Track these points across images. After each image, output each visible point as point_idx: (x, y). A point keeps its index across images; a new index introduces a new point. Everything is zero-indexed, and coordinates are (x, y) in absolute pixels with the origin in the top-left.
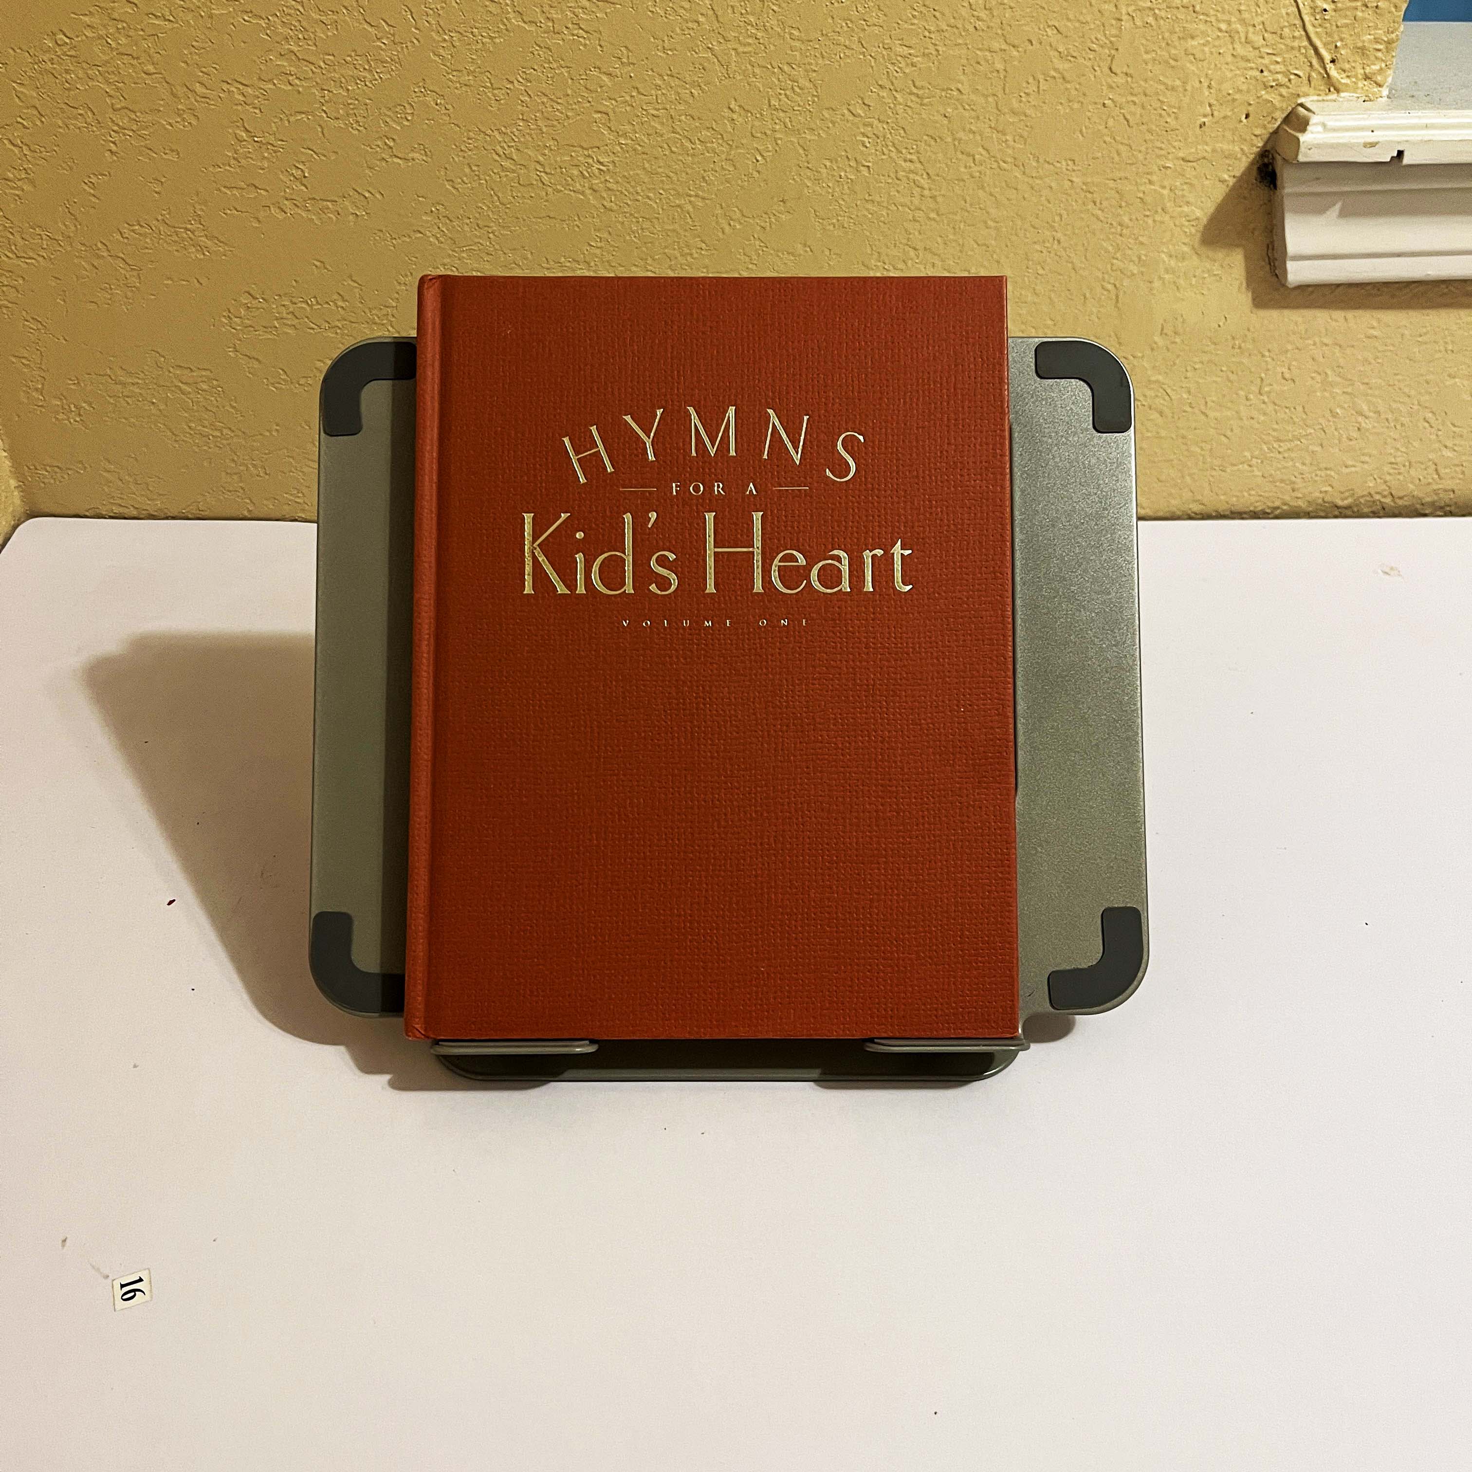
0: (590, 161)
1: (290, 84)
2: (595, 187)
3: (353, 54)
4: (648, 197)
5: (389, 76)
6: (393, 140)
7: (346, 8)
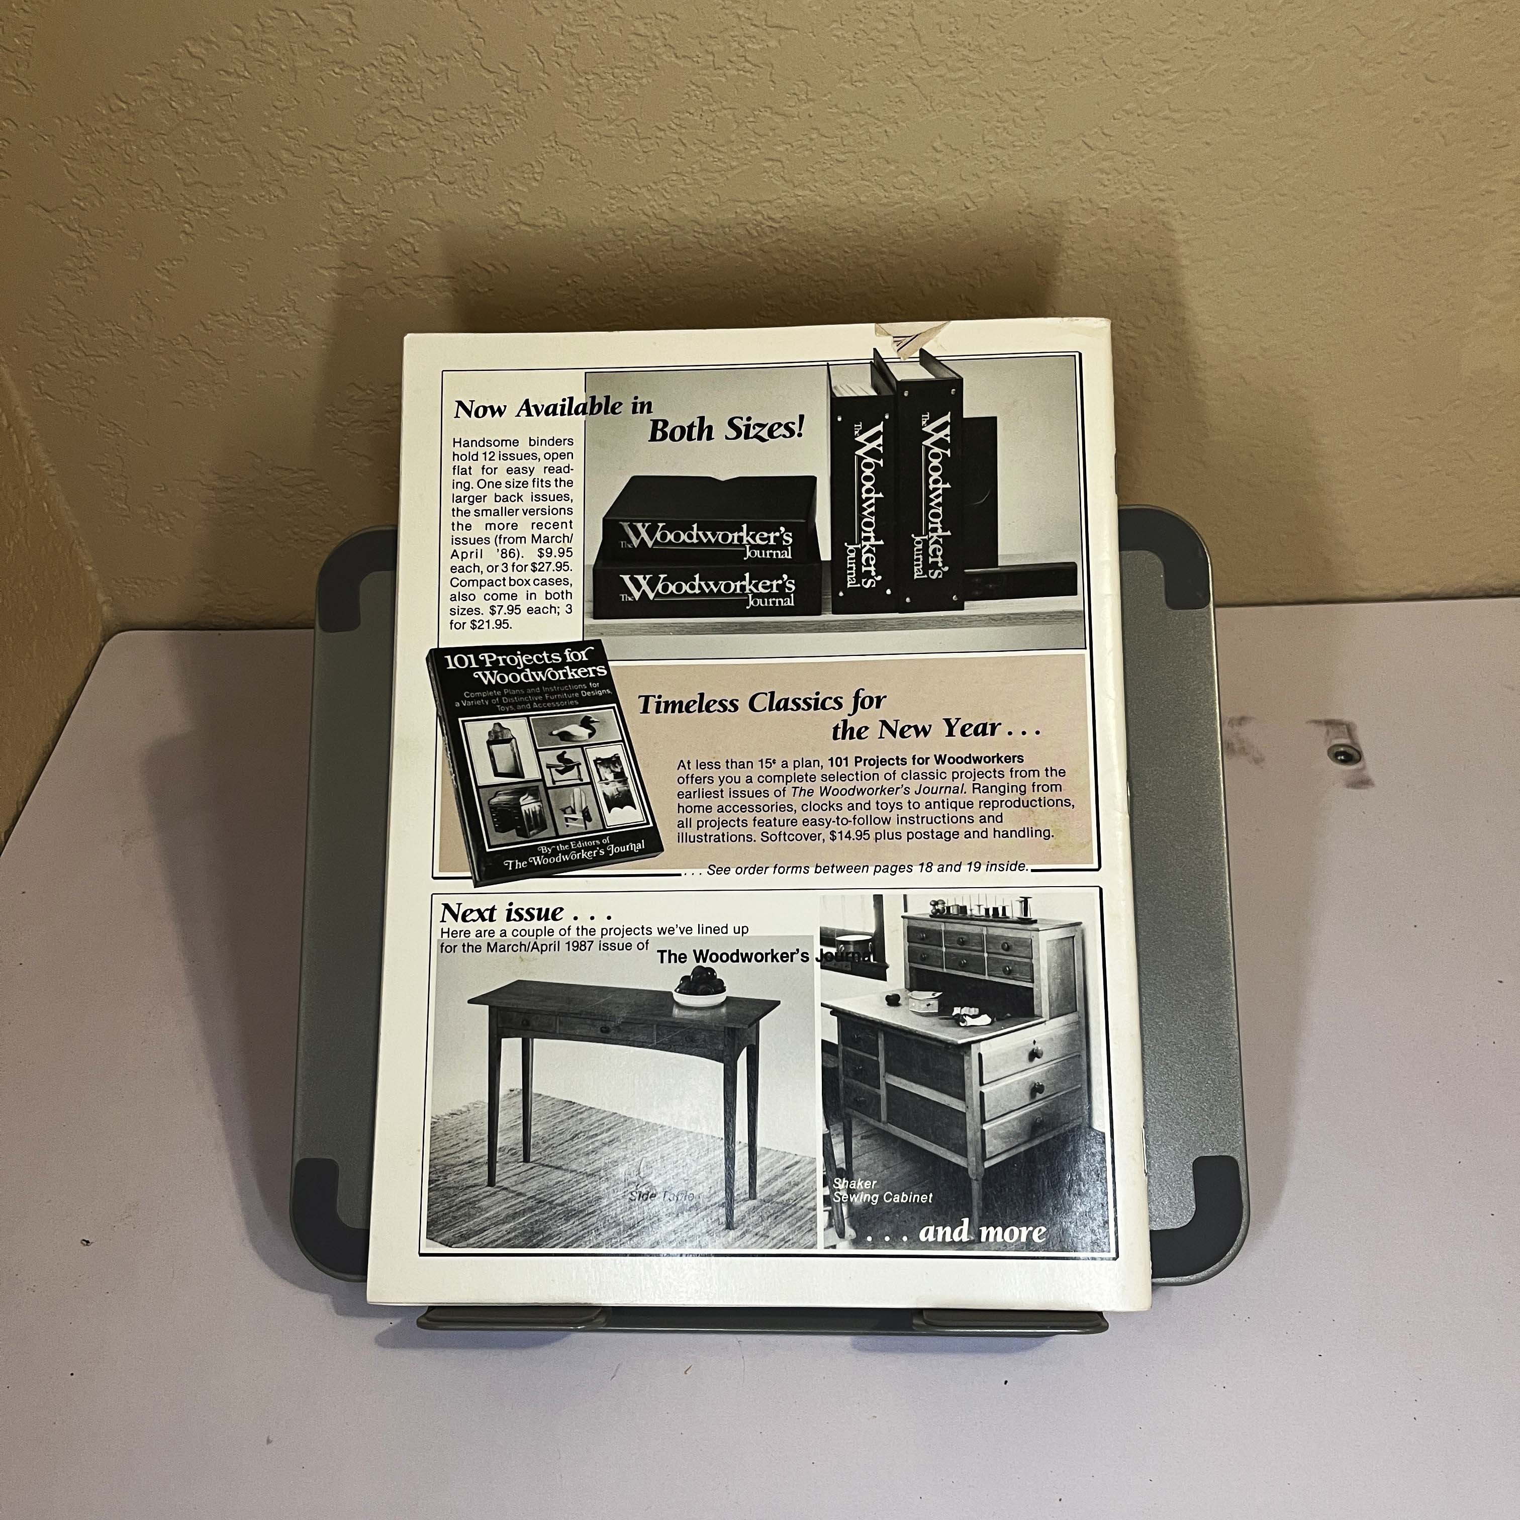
0: (759, 217)
1: (394, 146)
2: (766, 248)
3: (468, 107)
4: (832, 258)
5: (512, 130)
6: (520, 204)
7: (457, 51)
